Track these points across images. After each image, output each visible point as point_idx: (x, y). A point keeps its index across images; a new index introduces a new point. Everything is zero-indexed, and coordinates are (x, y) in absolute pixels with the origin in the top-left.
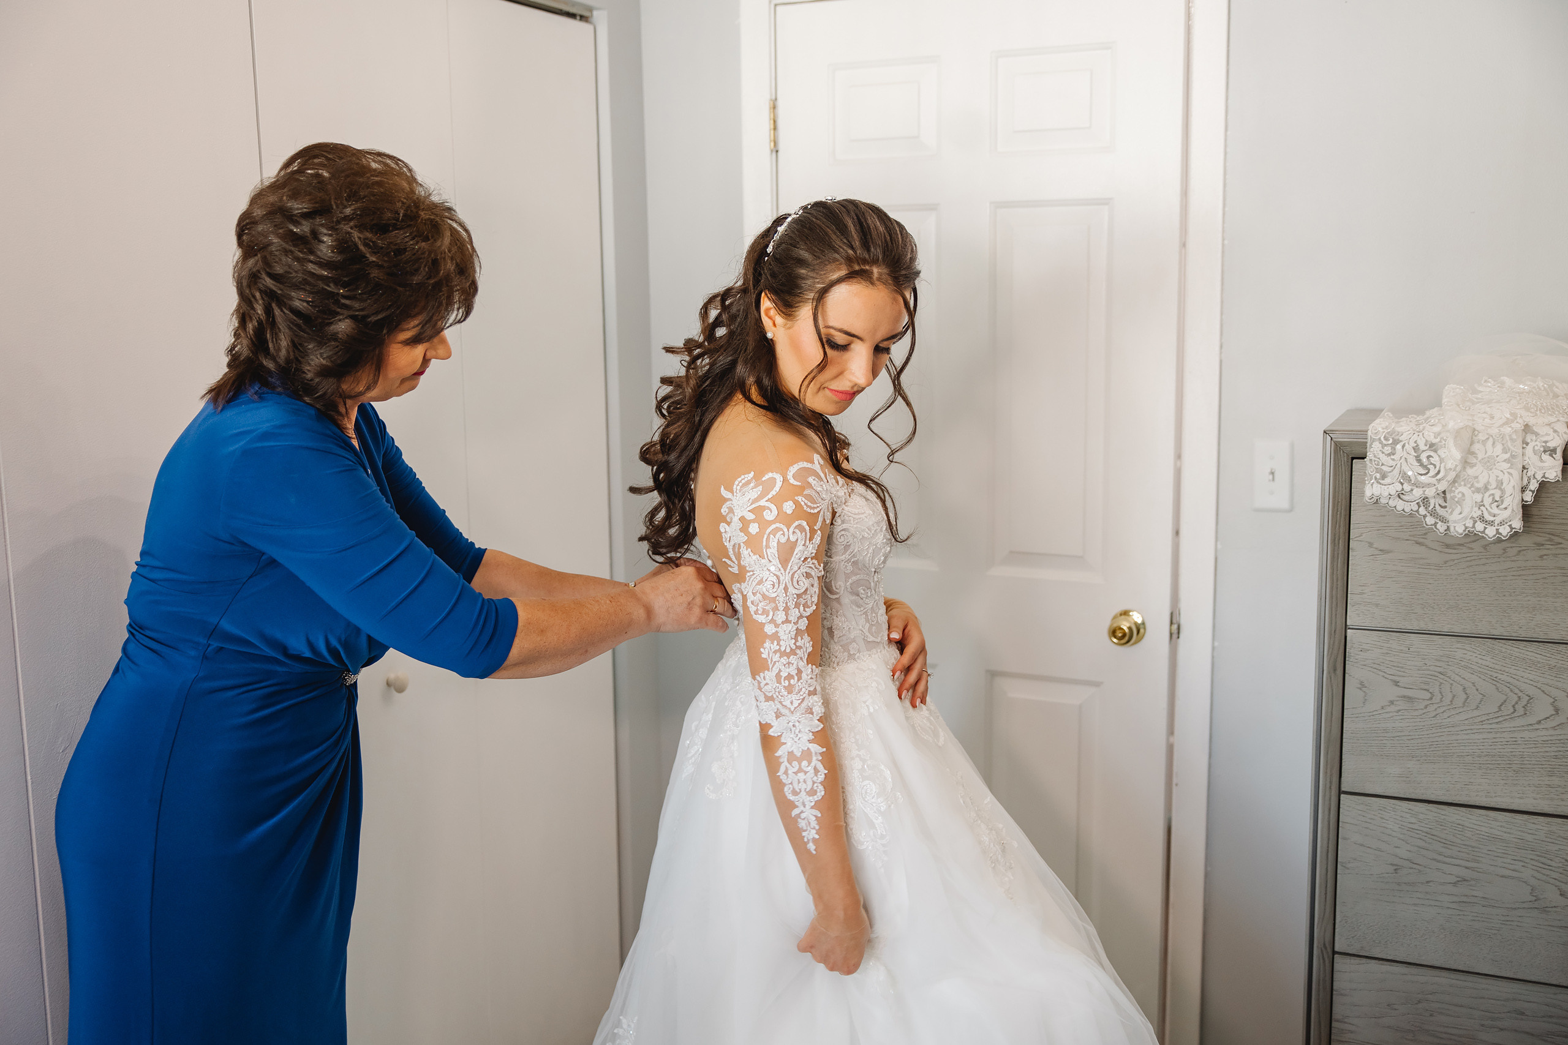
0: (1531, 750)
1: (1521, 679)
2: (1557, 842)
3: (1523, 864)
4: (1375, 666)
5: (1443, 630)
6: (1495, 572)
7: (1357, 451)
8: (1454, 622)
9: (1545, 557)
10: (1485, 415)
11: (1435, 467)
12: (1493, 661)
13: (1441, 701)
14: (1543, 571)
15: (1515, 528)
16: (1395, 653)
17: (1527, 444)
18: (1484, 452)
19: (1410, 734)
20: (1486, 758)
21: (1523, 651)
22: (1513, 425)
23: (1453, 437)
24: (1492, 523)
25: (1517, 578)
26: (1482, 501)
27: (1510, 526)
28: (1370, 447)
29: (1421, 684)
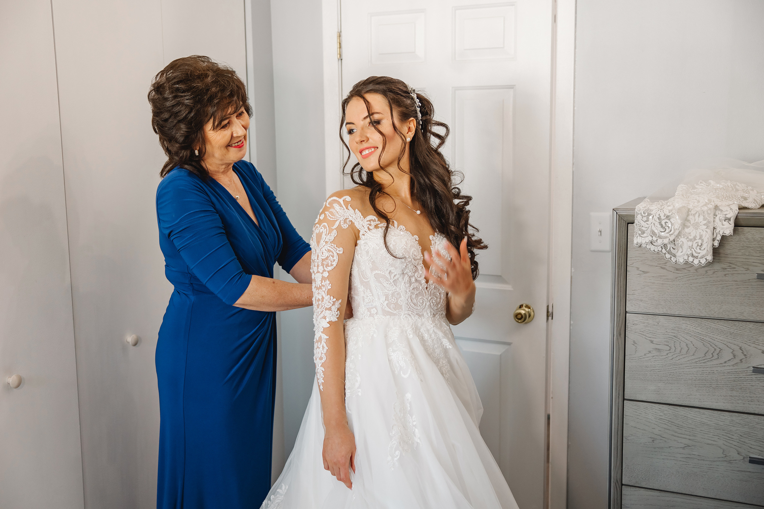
0: (722, 377)
1: (716, 340)
2: (735, 426)
3: (719, 437)
4: (641, 332)
5: (676, 314)
6: (701, 283)
7: (630, 220)
9: (727, 275)
10: (695, 201)
11: (669, 228)
12: (701, 330)
13: (675, 351)
14: (726, 283)
15: (708, 260)
16: (651, 326)
17: (716, 216)
18: (694, 220)
19: (660, 368)
20: (699, 381)
21: (716, 325)
22: (708, 206)
23: (678, 212)
24: (697, 257)
25: (713, 286)
26: (692, 246)
27: (706, 259)
28: (637, 217)
29: (664, 342)
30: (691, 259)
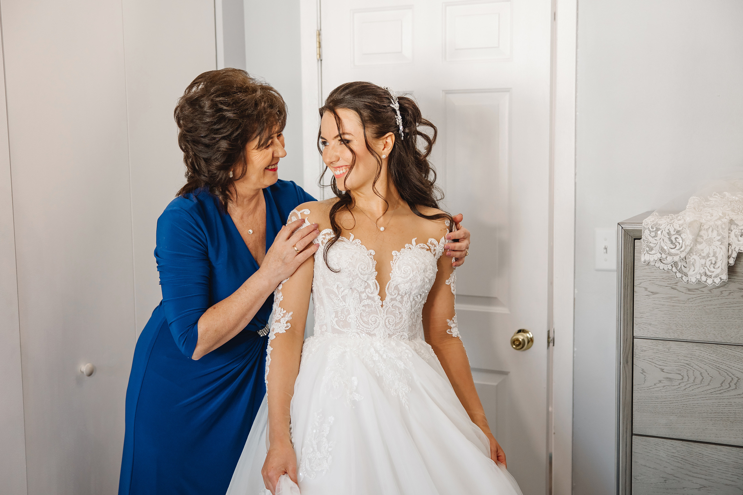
1: (733, 368)
4: (650, 360)
5: (688, 339)
6: (716, 305)
7: (637, 236)
8: (694, 334)
10: (708, 214)
11: (679, 245)
12: (717, 357)
13: (688, 381)
15: (723, 280)
16: (661, 352)
17: (732, 231)
18: (707, 235)
19: (671, 400)
20: (715, 414)
22: (723, 220)
23: (689, 227)
24: (710, 277)
25: (729, 308)
26: (705, 264)
27: (720, 278)
28: (644, 232)
29: (676, 371)
30: (704, 278)
